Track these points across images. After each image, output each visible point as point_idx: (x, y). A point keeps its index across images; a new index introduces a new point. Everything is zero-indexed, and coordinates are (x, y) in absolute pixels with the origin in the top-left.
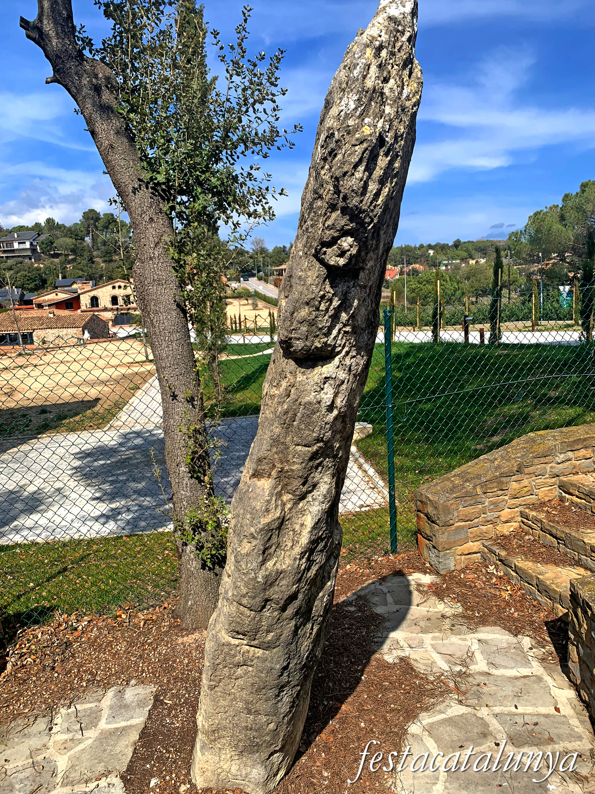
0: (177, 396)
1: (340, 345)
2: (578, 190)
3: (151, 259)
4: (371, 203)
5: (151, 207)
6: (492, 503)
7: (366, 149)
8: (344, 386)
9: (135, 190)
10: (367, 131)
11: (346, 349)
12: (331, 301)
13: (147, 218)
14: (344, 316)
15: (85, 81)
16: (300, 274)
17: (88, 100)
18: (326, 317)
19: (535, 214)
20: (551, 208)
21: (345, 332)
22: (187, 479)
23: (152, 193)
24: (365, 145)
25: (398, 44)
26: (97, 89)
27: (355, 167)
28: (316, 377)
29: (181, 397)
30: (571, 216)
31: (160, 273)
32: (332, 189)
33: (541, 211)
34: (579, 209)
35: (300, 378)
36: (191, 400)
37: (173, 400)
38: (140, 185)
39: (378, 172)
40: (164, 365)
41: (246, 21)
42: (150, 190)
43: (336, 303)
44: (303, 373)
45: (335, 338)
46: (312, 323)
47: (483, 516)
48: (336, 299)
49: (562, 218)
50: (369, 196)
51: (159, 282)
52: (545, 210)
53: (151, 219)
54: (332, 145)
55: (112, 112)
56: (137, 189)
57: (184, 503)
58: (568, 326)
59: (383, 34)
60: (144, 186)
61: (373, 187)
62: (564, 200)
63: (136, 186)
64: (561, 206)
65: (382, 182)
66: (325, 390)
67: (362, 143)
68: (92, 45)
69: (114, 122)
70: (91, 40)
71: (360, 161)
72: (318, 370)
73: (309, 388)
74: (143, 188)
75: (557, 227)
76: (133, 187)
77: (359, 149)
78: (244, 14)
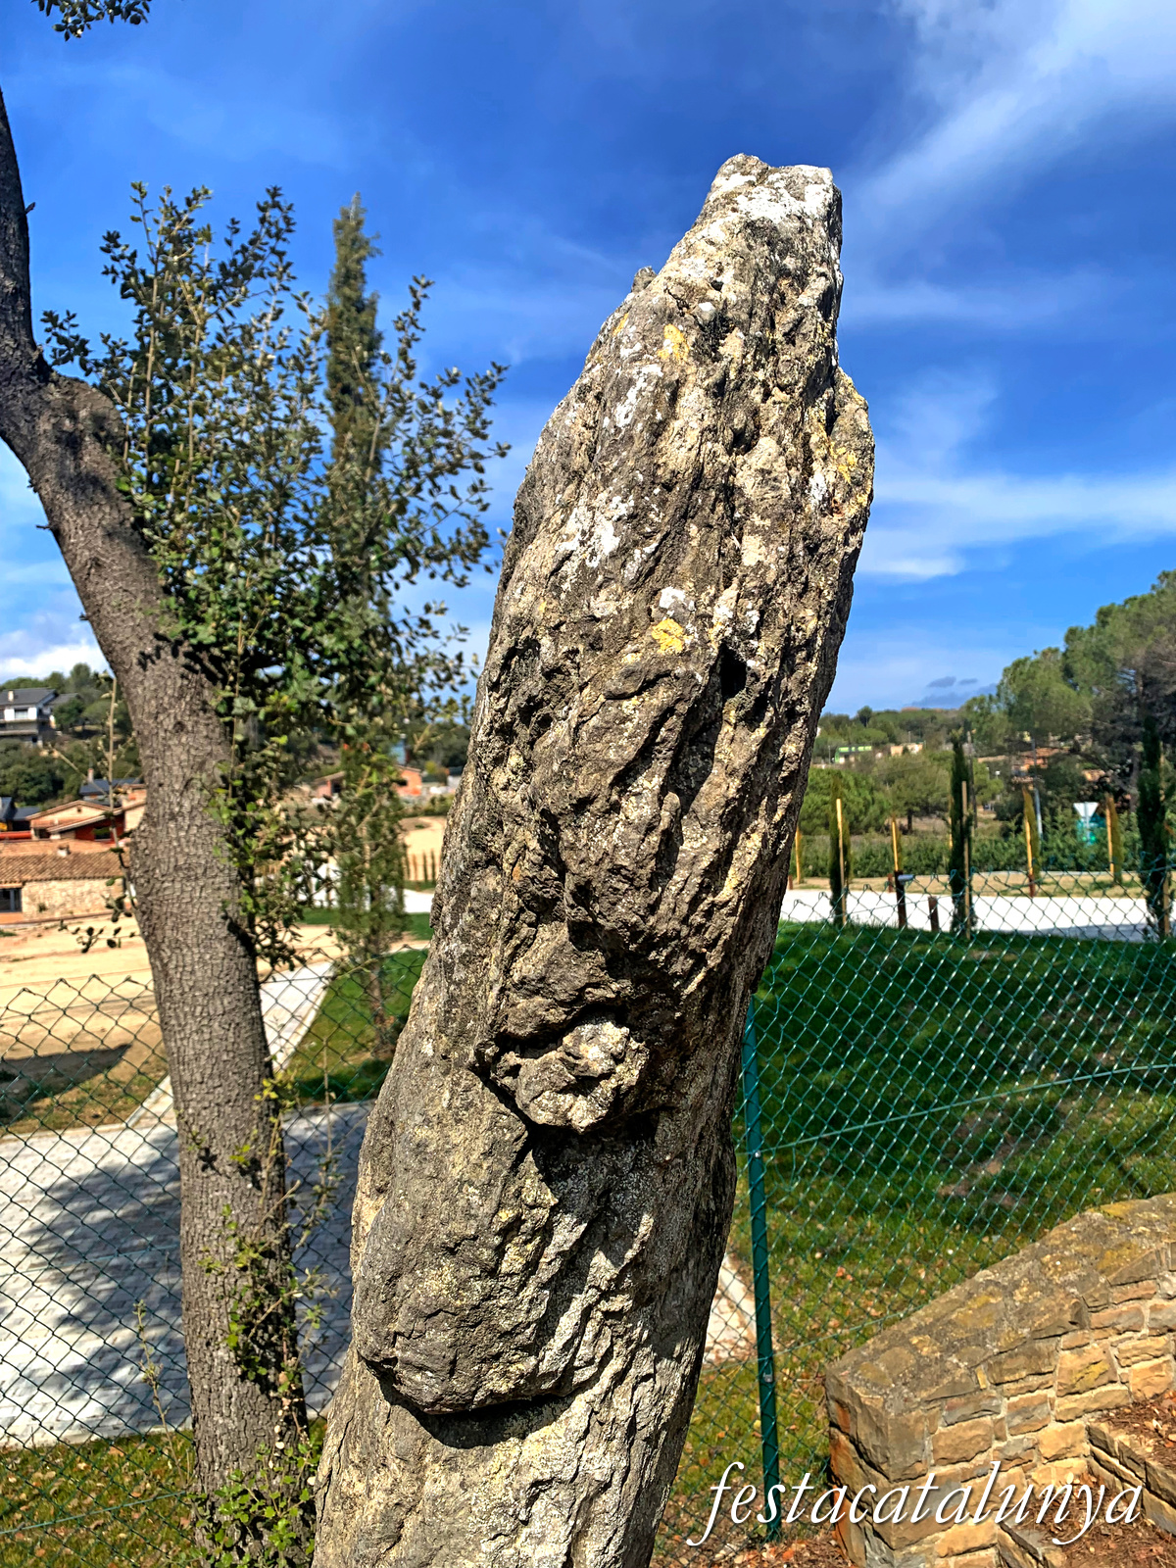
0: (215, 1158)
1: (590, 1362)
2: (1093, 622)
3: (173, 817)
4: (695, 902)
5: (181, 697)
6: (1016, 1410)
7: (667, 712)
8: (609, 1499)
9: (144, 660)
10: (669, 638)
11: (615, 1365)
12: (546, 1231)
13: (169, 723)
14: (602, 1267)
15: (44, 425)
16: (423, 1133)
17: (51, 465)
18: (529, 1291)
19: (1017, 664)
20: (1044, 654)
21: (607, 1314)
22: (230, 1383)
23: (187, 667)
24: (662, 696)
25: (786, 318)
26: (72, 443)
27: (624, 778)
28: (499, 1481)
29: (225, 1160)
30: (1085, 668)
31: (193, 851)
32: (534, 844)
33: (1026, 659)
34: (1099, 655)
35: (437, 1481)
36: (251, 1168)
37: (204, 1169)
38: (158, 649)
39: (719, 788)
40: (187, 1077)
41: (417, 305)
42: (182, 660)
43: (566, 1233)
44: (451, 1465)
45: (566, 1346)
46: (473, 1318)
47: (996, 1444)
48: (568, 1219)
49: (1068, 672)
50: (684, 879)
51: (188, 872)
52: (1034, 658)
53: (180, 726)
54: (533, 685)
55: (104, 489)
56: (149, 657)
57: (222, 1448)
58: (1100, 886)
59: (727, 278)
60: (168, 649)
61: (698, 844)
62: (1068, 639)
63: (149, 650)
64: (1062, 650)
65: (735, 820)
66: (535, 1527)
67: (648, 685)
68: (86, 352)
69: (107, 510)
70: (85, 342)
71: (645, 754)
72: (506, 1452)
73: (471, 1523)
74: (167, 654)
75: (1059, 688)
76: (142, 654)
77: (638, 712)
78: (414, 293)
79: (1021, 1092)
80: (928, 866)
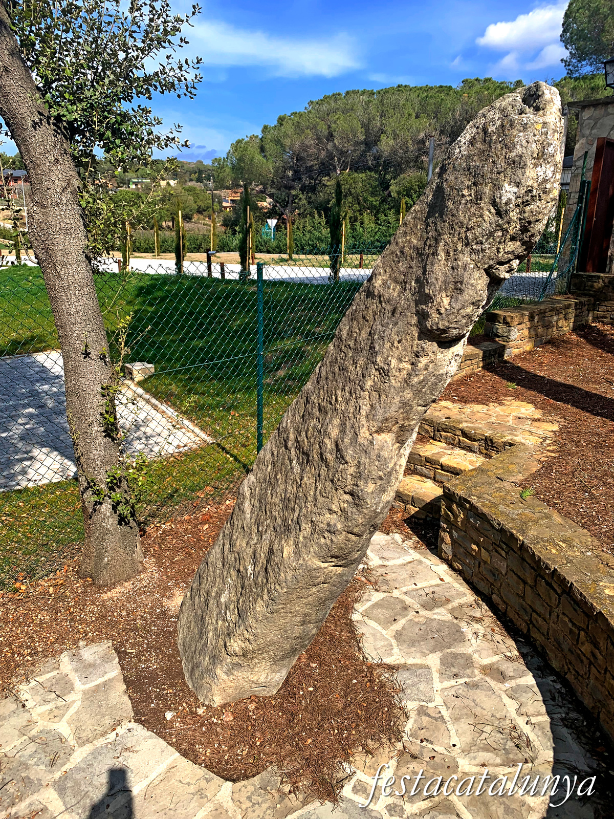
0: (90, 353)
2: (275, 123)
3: (57, 205)
5: (55, 147)
9: (35, 125)
13: (51, 159)
19: (239, 142)
20: (251, 138)
22: (100, 439)
23: (54, 130)
28: (450, 355)
29: (94, 354)
30: (270, 147)
31: (68, 222)
33: (243, 140)
34: (278, 142)
35: (439, 356)
36: (103, 358)
37: (84, 358)
38: (41, 120)
40: (73, 321)
42: (52, 127)
44: (442, 353)
49: (262, 149)
51: (67, 231)
52: (247, 139)
53: (56, 161)
55: (5, 27)
56: (37, 123)
57: (98, 463)
58: (282, 260)
60: (45, 120)
62: (263, 131)
63: (37, 120)
64: (260, 137)
69: (8, 40)
72: (451, 349)
74: (44, 121)
75: (258, 157)
76: (33, 121)
79: (288, 344)
80: (195, 248)
